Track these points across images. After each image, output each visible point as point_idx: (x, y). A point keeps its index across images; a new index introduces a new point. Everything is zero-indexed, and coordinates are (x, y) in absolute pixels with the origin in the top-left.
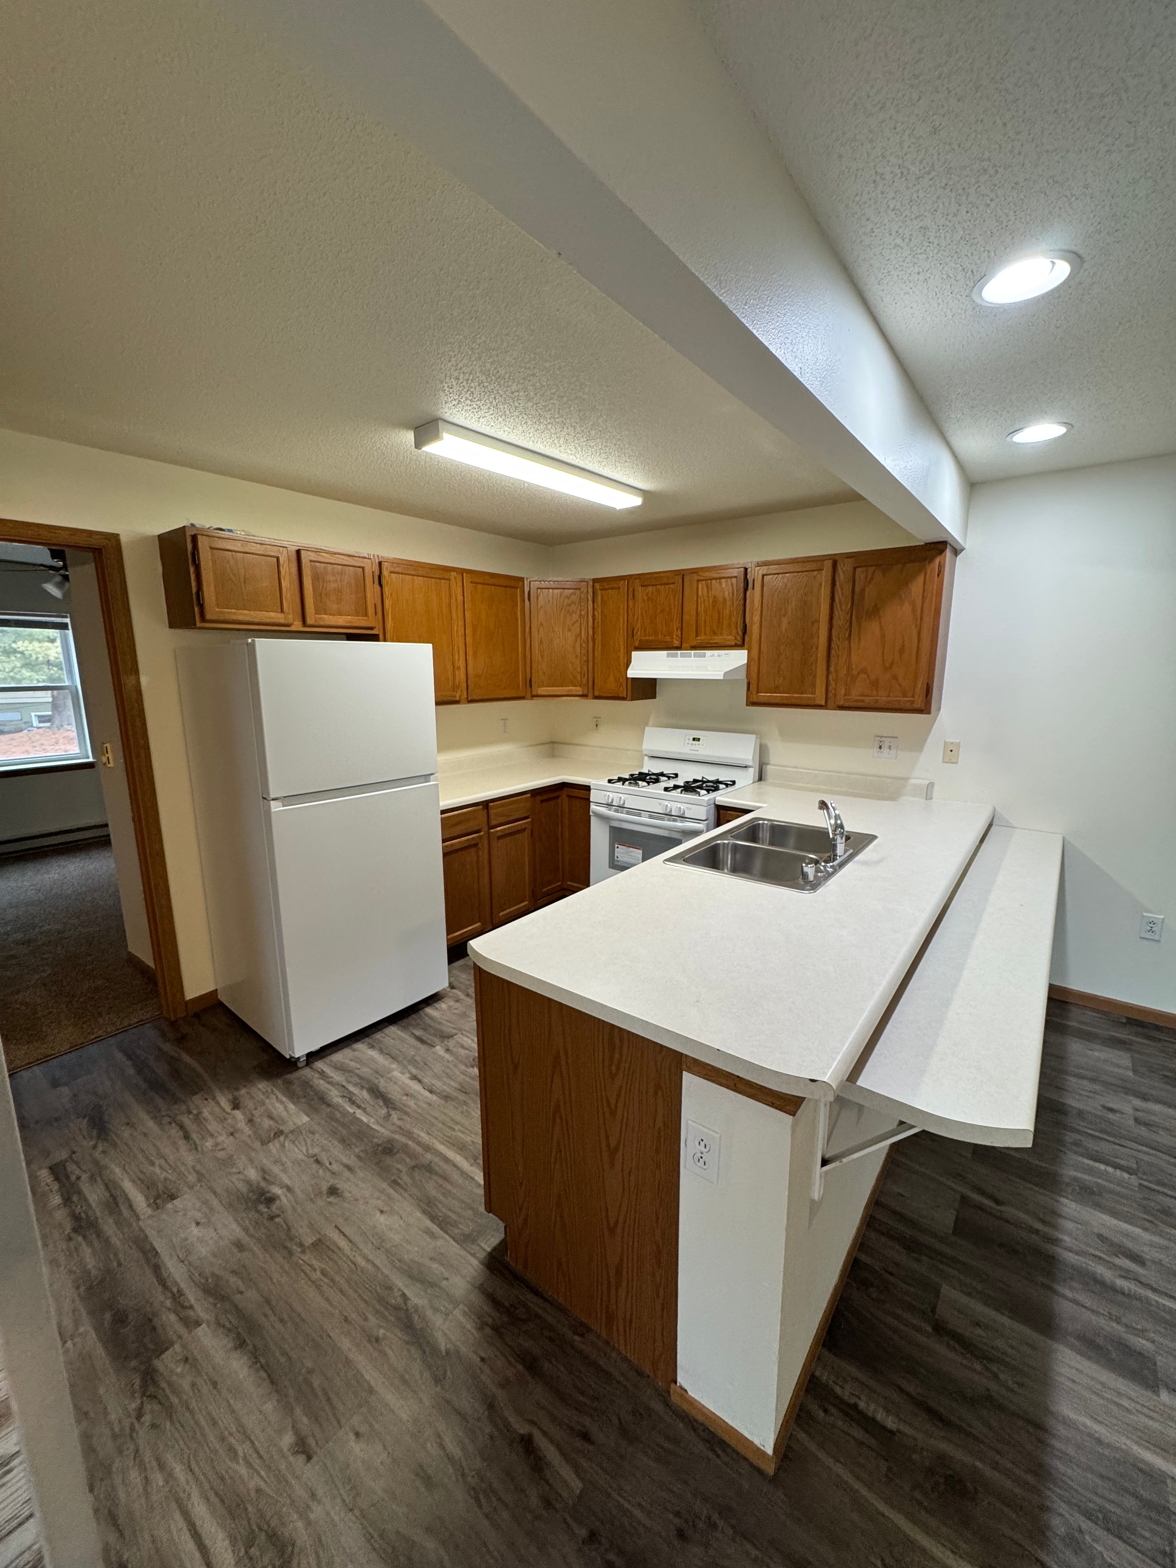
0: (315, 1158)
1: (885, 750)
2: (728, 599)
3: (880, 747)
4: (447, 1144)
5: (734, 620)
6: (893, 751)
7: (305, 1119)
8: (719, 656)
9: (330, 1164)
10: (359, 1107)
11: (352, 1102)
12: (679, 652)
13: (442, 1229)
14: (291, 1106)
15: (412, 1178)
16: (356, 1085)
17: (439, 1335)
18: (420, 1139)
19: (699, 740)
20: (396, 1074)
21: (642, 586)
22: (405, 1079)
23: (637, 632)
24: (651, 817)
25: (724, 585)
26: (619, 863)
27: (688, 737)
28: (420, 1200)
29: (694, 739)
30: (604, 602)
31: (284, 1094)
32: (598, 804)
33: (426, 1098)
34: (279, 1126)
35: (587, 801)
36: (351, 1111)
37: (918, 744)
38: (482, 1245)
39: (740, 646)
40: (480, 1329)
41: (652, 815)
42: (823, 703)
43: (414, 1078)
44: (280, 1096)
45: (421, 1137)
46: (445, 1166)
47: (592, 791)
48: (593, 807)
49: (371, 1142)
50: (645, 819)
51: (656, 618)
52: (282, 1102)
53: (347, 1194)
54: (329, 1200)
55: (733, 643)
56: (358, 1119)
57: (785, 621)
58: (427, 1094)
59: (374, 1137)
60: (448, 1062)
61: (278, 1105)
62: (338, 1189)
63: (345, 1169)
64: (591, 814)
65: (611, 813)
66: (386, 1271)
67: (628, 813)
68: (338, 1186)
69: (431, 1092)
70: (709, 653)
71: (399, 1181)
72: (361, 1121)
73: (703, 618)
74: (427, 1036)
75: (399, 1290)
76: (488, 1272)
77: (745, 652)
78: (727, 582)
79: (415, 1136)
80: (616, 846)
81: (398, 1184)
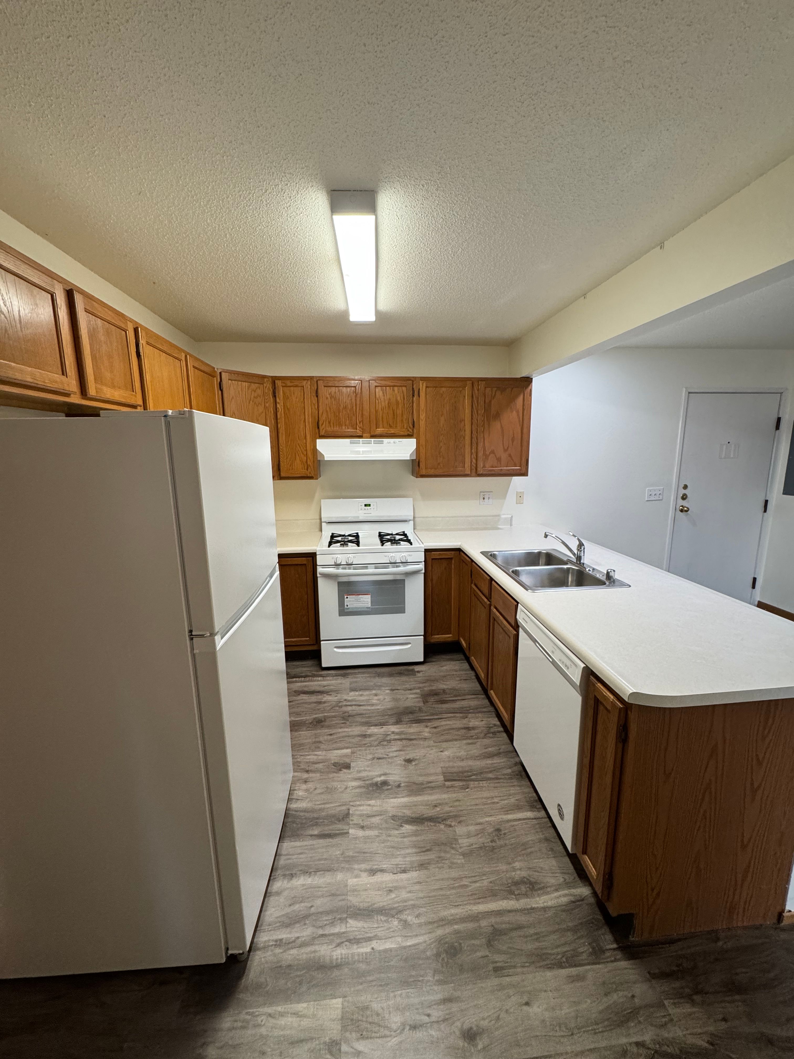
0: (408, 1028)
1: (486, 500)
2: (400, 401)
3: (484, 499)
4: (480, 901)
5: (405, 417)
6: (490, 500)
7: (337, 1003)
8: (394, 443)
9: (429, 1015)
10: (370, 939)
11: (357, 941)
12: (361, 440)
13: (575, 966)
14: (301, 1007)
15: (500, 952)
16: (332, 924)
17: (691, 1040)
18: (458, 917)
19: (369, 505)
20: (352, 882)
21: (325, 386)
22: (365, 879)
23: (323, 424)
24: (376, 568)
25: (396, 392)
26: (349, 610)
27: (360, 504)
28: (533, 962)
29: (366, 505)
30: (286, 398)
31: (271, 1004)
32: (324, 566)
33: (408, 880)
34: (322, 1040)
35: (315, 565)
36: (368, 950)
37: (503, 494)
38: (608, 947)
39: (409, 436)
40: (693, 1003)
41: (377, 565)
42: (469, 473)
43: (373, 872)
44: (269, 1010)
45: (457, 914)
46: (506, 919)
47: (317, 556)
48: (320, 570)
49: (428, 958)
50: (371, 570)
51: (339, 412)
52: (282, 1015)
53: (484, 1024)
54: (480, 1046)
55: (406, 433)
56: (386, 951)
57: (442, 419)
58: (404, 876)
59: (424, 951)
60: (378, 836)
61: (282, 1021)
62: (471, 1028)
63: (449, 1005)
64: (318, 575)
65: (340, 571)
66: (604, 1044)
67: (355, 569)
68: (466, 1026)
69: (404, 871)
70: (386, 441)
71: (498, 965)
72: (391, 950)
73: (381, 415)
74: (326, 828)
75: (630, 1044)
76: (637, 961)
77: (414, 440)
78: (398, 389)
79: (450, 918)
80: (346, 597)
81: (502, 968)
